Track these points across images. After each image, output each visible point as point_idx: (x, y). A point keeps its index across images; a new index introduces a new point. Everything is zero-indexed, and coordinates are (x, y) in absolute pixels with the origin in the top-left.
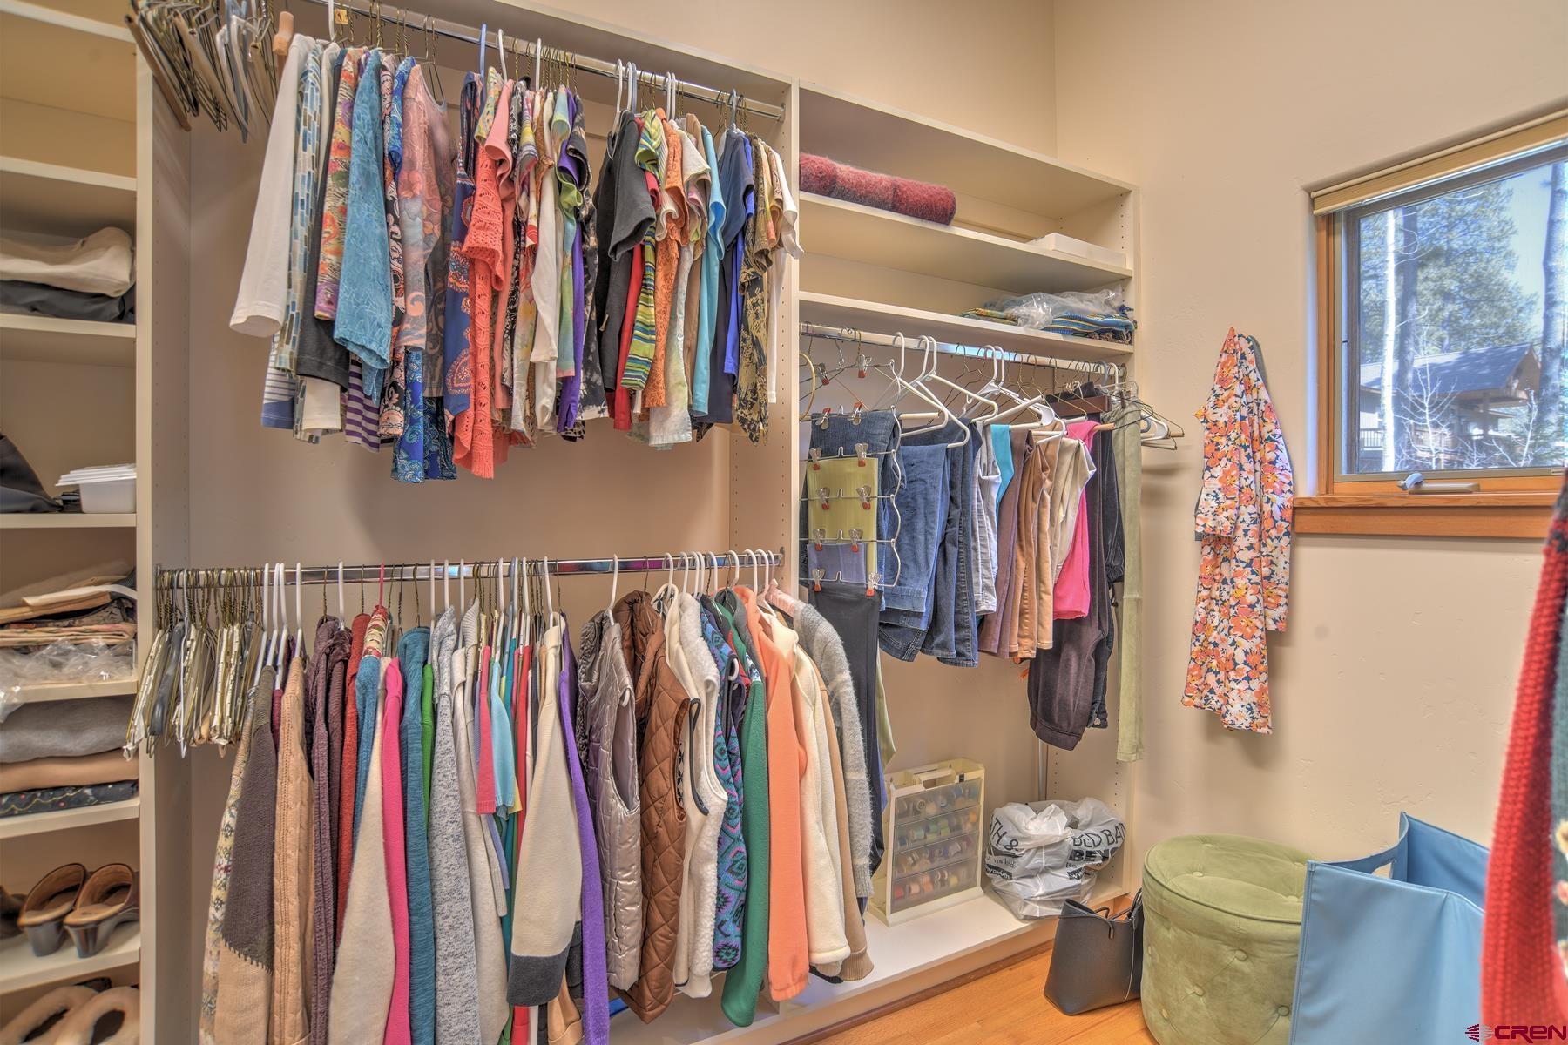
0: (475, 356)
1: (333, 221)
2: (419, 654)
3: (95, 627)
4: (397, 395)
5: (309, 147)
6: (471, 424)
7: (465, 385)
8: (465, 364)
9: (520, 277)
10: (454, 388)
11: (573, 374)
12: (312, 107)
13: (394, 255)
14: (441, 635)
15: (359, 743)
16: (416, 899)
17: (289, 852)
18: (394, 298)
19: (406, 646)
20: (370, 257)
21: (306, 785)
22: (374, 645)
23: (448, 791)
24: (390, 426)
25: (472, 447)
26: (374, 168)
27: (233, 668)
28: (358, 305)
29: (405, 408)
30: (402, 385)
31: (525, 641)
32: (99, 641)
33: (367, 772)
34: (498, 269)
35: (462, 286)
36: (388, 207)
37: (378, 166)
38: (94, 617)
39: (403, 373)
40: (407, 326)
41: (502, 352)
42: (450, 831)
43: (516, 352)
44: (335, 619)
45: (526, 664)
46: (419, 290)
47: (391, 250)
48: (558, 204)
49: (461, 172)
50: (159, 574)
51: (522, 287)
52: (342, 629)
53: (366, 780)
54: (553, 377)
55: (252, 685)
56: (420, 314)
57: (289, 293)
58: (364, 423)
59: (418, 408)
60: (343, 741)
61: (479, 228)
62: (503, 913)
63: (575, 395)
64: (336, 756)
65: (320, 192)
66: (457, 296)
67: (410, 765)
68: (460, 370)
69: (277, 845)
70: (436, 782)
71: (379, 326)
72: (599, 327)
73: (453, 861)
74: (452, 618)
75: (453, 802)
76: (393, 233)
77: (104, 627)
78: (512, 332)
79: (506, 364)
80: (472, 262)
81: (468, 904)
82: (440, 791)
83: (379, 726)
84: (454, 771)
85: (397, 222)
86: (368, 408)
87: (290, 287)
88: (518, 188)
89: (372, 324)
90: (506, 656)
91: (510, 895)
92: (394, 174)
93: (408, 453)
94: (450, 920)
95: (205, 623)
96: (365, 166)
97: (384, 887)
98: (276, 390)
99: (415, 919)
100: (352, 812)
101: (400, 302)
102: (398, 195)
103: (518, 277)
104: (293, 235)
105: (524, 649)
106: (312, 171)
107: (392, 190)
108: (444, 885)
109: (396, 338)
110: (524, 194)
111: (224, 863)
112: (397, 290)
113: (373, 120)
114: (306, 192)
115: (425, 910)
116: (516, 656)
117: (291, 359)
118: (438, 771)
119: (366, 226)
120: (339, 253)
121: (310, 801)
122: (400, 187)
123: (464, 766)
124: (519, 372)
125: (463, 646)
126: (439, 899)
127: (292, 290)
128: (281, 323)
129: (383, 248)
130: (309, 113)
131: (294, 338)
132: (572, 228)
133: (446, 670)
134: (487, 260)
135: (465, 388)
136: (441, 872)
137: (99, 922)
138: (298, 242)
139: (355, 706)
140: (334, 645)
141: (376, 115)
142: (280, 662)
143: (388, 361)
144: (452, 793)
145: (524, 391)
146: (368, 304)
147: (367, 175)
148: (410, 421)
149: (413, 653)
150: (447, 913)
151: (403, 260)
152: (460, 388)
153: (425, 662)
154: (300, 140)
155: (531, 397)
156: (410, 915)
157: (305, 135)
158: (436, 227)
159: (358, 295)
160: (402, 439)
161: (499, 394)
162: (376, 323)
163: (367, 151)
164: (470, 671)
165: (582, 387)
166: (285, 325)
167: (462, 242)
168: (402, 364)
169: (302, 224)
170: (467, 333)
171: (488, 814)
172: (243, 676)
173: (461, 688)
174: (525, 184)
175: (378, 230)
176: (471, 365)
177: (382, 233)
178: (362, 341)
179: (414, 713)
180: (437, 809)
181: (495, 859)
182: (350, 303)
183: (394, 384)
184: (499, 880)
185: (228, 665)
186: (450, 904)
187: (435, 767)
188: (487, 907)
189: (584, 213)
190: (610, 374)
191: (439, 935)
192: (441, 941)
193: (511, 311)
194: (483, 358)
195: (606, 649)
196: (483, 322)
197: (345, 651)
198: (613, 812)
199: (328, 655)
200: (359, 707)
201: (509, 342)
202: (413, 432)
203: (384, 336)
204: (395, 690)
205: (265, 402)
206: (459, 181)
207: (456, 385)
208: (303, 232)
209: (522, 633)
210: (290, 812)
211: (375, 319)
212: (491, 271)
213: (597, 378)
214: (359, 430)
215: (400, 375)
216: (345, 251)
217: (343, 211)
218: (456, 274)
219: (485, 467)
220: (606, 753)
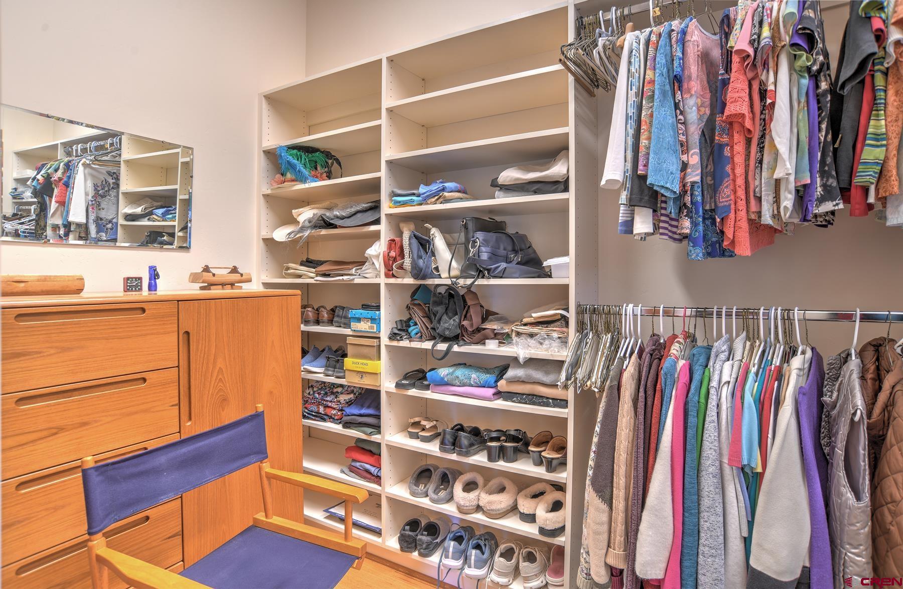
0: (734, 181)
1: (646, 122)
2: (702, 360)
3: (555, 329)
4: (686, 211)
5: (634, 88)
6: (732, 223)
7: (726, 199)
8: (727, 187)
9: (765, 125)
10: (720, 202)
11: (809, 182)
12: (634, 67)
13: (680, 132)
14: (717, 351)
15: (662, 406)
16: (687, 503)
17: (622, 453)
18: (681, 156)
19: (694, 355)
20: (666, 136)
21: (632, 421)
22: (675, 352)
23: (711, 446)
24: (682, 228)
25: (734, 237)
26: (668, 87)
27: (605, 355)
28: (659, 164)
29: (691, 218)
30: (689, 204)
31: (777, 361)
32: (555, 335)
33: (665, 422)
34: (748, 124)
35: (725, 140)
36: (676, 106)
37: (670, 85)
38: (556, 324)
39: (689, 198)
40: (689, 170)
41: (755, 175)
42: (711, 470)
43: (763, 174)
44: (658, 335)
45: (774, 376)
46: (695, 148)
47: (678, 129)
48: (791, 68)
49: (722, 71)
50: (578, 306)
51: (767, 132)
52: (662, 341)
53: (664, 426)
54: (792, 186)
55: (613, 364)
56: (695, 162)
57: (625, 165)
58: (670, 228)
59: (699, 217)
60: (654, 402)
61: (732, 102)
62: (745, 534)
63: (812, 196)
64: (649, 409)
65: (640, 108)
66: (721, 146)
67: (689, 424)
68: (724, 190)
69: (616, 448)
70: (704, 438)
71: (672, 173)
72: (834, 145)
73: (712, 488)
74: (726, 341)
75: (714, 453)
76: (679, 120)
77: (558, 329)
78: (761, 162)
79: (757, 183)
80: (731, 124)
81: (721, 519)
82: (706, 444)
83: (673, 398)
84: (716, 434)
85: (682, 113)
86: (672, 219)
87: (626, 161)
88: (759, 70)
89: (667, 173)
90: (761, 370)
91: (751, 524)
92: (679, 87)
93: (693, 243)
94: (708, 524)
95: (597, 331)
96: (662, 88)
97: (669, 489)
98: (625, 215)
99: (686, 514)
100: (656, 442)
101: (684, 158)
102: (682, 98)
103: (764, 126)
104: (627, 135)
105: (775, 367)
106: (636, 100)
107: (678, 96)
108: (706, 502)
109: (683, 179)
110: (765, 71)
111: (594, 449)
112: (682, 151)
113: (667, 61)
114: (633, 111)
115: (693, 511)
116: (767, 372)
117: (627, 199)
118: (706, 432)
119: (663, 121)
120: (649, 139)
121: (634, 429)
122: (683, 93)
123: (724, 433)
124: (765, 187)
125: (732, 360)
126: (702, 508)
127: (627, 163)
128: (621, 181)
129: (673, 130)
130: (633, 71)
131: (628, 187)
132: (805, 82)
133: (717, 372)
134: (740, 120)
135: (727, 201)
136: (704, 493)
137: (553, 459)
138: (629, 138)
139: (661, 384)
140: (655, 349)
141: (669, 58)
142: (627, 355)
143: (678, 192)
144: (713, 447)
145: (771, 198)
146: (664, 163)
147: (664, 93)
148: (694, 224)
149: (698, 360)
150: (706, 519)
151: (686, 133)
152: (723, 202)
153: (707, 366)
154: (629, 86)
155: (777, 200)
156: (684, 511)
157: (631, 82)
158: (707, 109)
159: (659, 159)
160: (691, 234)
161: (753, 202)
162: (670, 172)
163: (663, 79)
164: (734, 376)
165: (819, 189)
166: (623, 181)
167: (723, 113)
168: (689, 192)
169: (631, 128)
170: (728, 168)
171: (738, 468)
172: (610, 360)
173: (727, 385)
174: (765, 64)
175: (671, 120)
176: (731, 187)
177: (673, 122)
178: (662, 183)
179: (694, 395)
180: (704, 454)
181: (741, 498)
182: (655, 164)
183: (685, 204)
184: (743, 512)
185: (603, 353)
186: (708, 514)
187: (705, 429)
188: (733, 526)
189: (815, 68)
190: (844, 177)
191: (701, 530)
192: (702, 535)
193: (760, 148)
194: (740, 181)
195: (844, 377)
196: (739, 159)
197: (660, 353)
198: (843, 499)
199: (651, 355)
200: (663, 385)
201: (759, 168)
202: (696, 231)
203: (674, 179)
204: (685, 379)
205: (620, 221)
206: (720, 78)
207: (721, 201)
208: (631, 132)
209: (775, 357)
210: (623, 433)
211: (669, 170)
212: (744, 127)
213: (833, 182)
214: (666, 232)
215: (688, 199)
216: (653, 137)
217: (651, 116)
218: (720, 134)
219: (744, 248)
220: (840, 452)
